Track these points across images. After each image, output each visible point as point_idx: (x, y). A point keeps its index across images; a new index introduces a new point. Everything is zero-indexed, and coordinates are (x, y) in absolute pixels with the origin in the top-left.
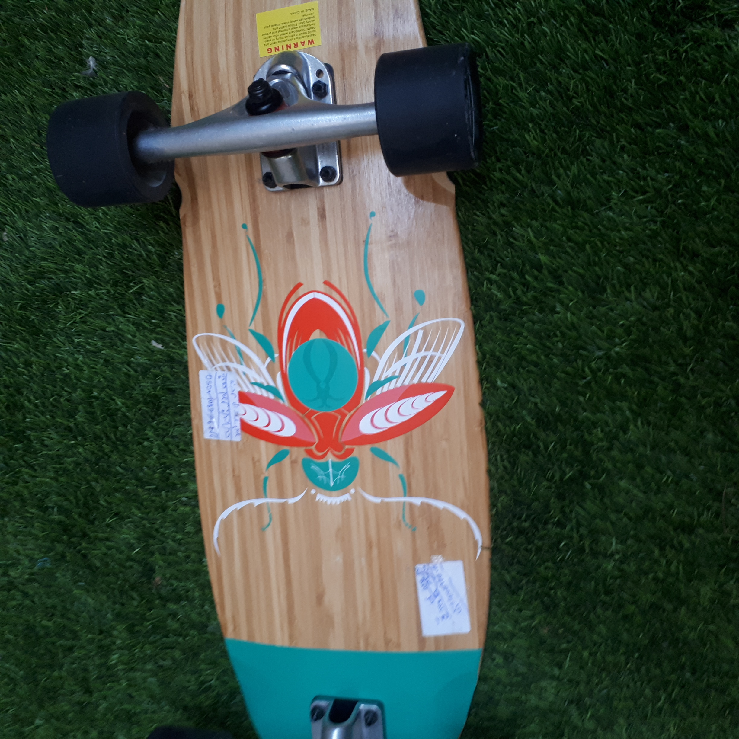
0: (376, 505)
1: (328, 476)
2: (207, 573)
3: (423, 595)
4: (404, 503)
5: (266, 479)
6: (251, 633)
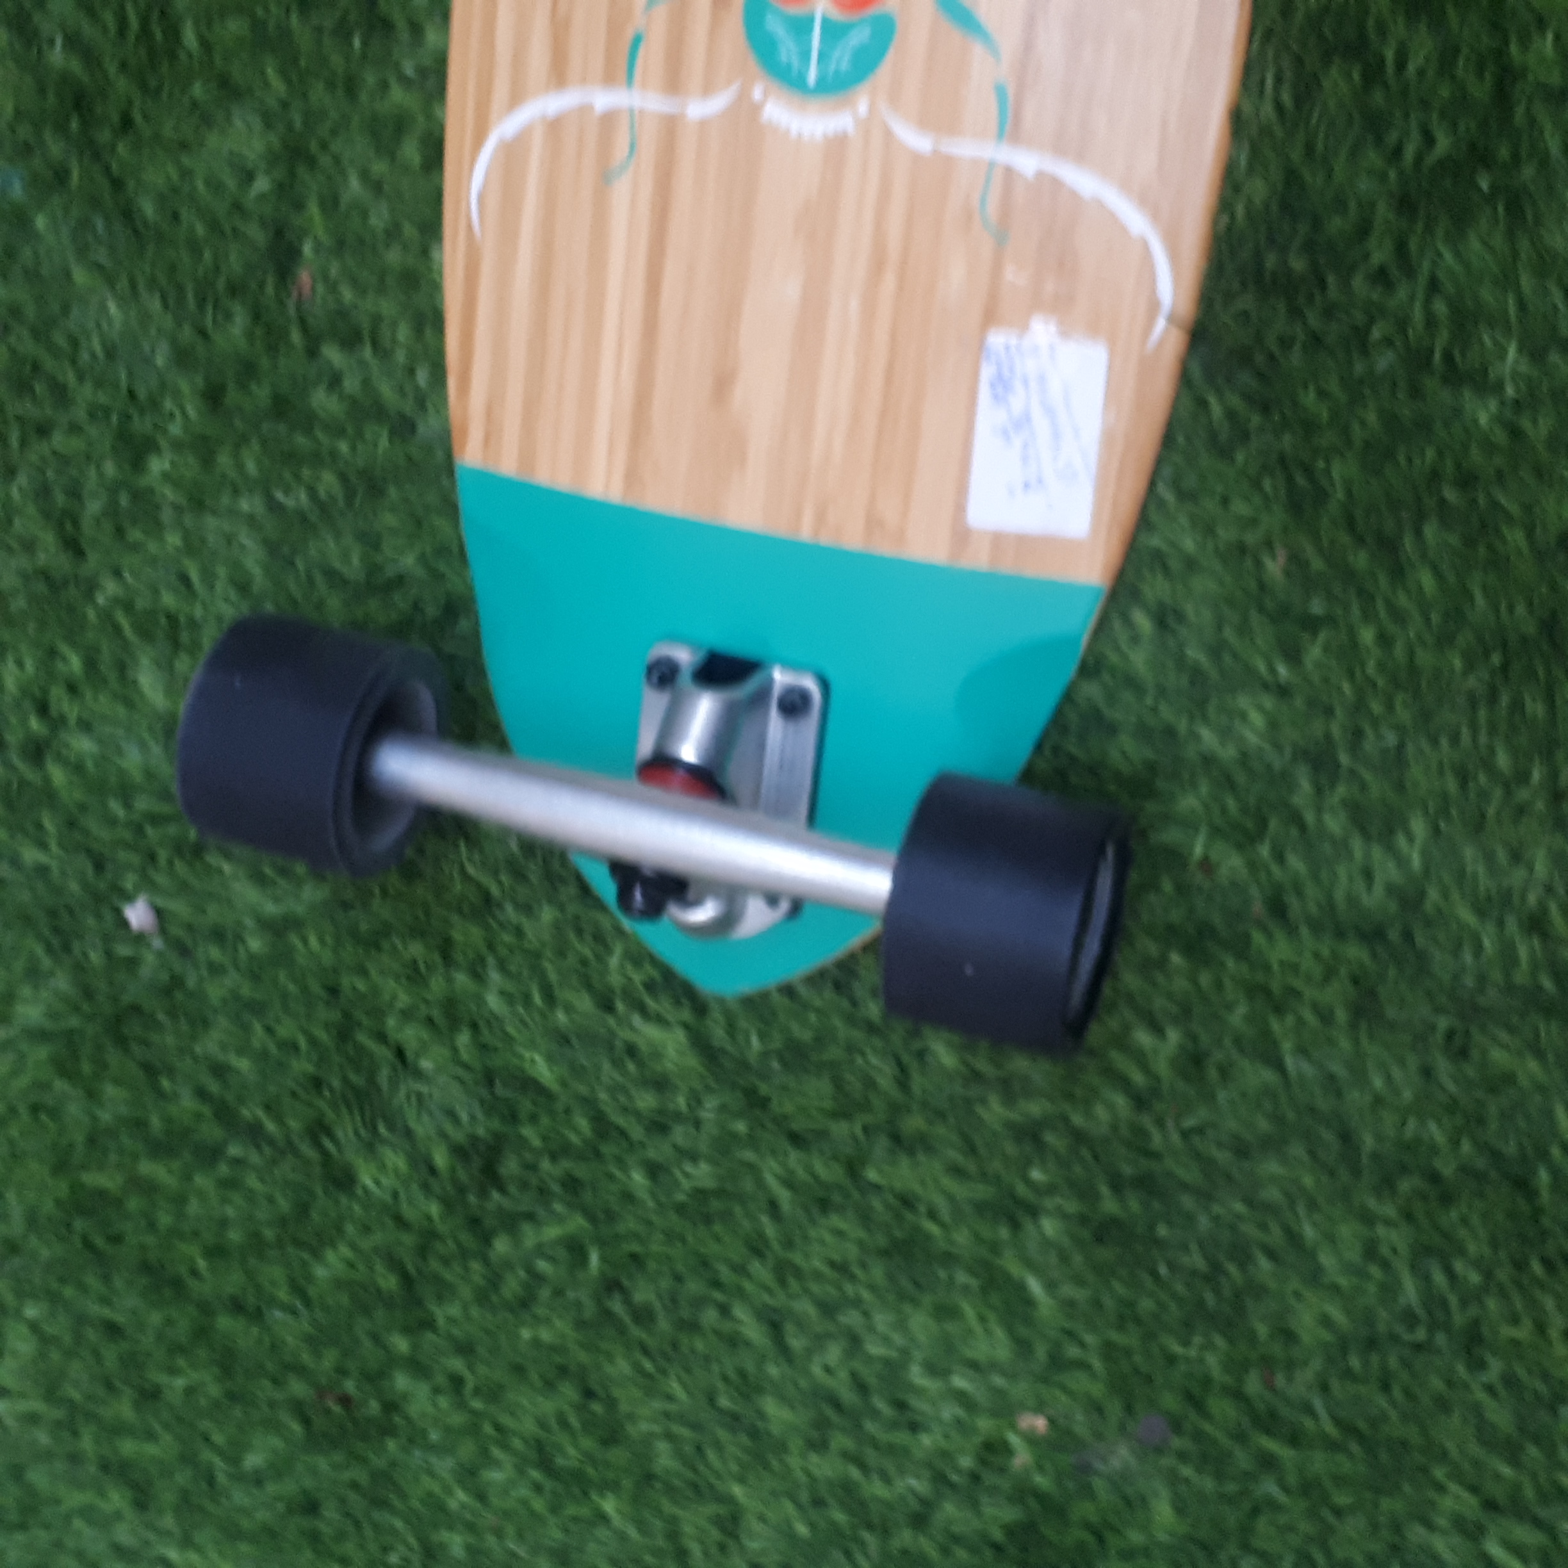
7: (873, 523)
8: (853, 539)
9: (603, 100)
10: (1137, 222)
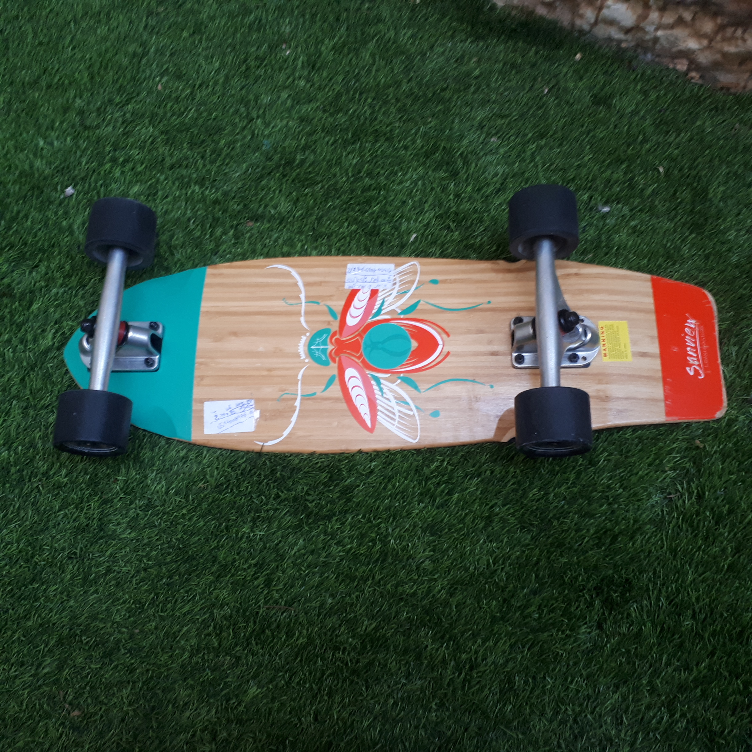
0: (297, 375)
1: (318, 345)
2: (253, 258)
3: (233, 403)
4: (297, 395)
5: (318, 303)
6: (210, 285)
7: (202, 378)
8: (197, 373)
9: (302, 296)
10: (286, 433)
